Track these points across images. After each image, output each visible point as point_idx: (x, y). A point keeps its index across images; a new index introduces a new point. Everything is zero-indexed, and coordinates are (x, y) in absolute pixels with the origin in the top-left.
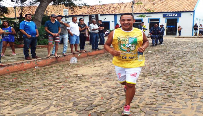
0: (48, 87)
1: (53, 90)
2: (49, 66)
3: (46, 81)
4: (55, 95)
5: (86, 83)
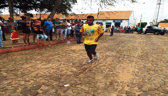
0: (58, 55)
1: (61, 57)
2: (56, 45)
3: (56, 52)
4: (62, 59)
5: (77, 54)
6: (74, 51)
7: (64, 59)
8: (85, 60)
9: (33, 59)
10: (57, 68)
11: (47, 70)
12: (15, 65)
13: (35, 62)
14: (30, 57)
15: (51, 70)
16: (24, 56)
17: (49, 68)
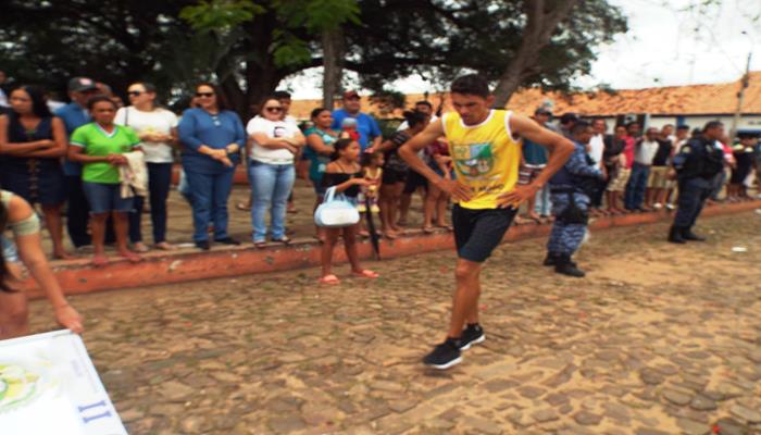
0: (539, 307)
1: (556, 319)
2: (514, 245)
3: (525, 289)
4: (569, 335)
5: (649, 311)
6: (624, 291)
7: (580, 336)
8: (714, 358)
9: (414, 313)
10: (551, 391)
11: (496, 399)
12: (335, 337)
13: (429, 334)
14: (400, 301)
15: (523, 402)
16: (370, 294)
17: (506, 384)
